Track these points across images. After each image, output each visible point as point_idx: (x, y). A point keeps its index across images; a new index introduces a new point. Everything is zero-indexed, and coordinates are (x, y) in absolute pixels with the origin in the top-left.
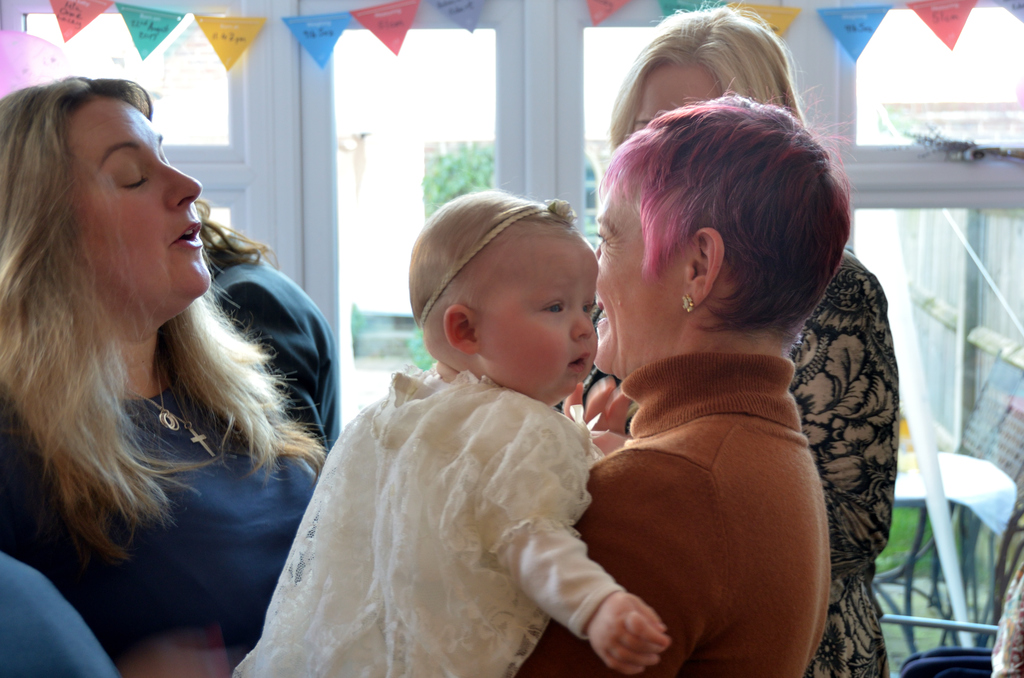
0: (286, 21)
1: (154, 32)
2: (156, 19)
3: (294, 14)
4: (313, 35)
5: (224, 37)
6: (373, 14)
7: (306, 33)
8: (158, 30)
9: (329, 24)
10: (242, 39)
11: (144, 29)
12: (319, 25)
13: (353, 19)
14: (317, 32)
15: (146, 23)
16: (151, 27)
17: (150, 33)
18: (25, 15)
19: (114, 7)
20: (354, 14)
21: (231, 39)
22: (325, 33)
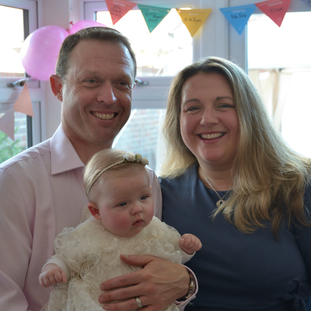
0: (222, 10)
1: (156, 18)
2: (157, 12)
3: (227, 6)
4: (236, 17)
5: (190, 20)
6: (267, 5)
7: (232, 16)
8: (158, 17)
9: (244, 11)
10: (199, 21)
11: (151, 17)
12: (238, 12)
13: (257, 8)
14: (238, 16)
15: (152, 14)
16: (154, 16)
17: (154, 19)
18: (96, 12)
19: (137, 7)
20: (257, 5)
21: (194, 21)
22: (242, 16)
